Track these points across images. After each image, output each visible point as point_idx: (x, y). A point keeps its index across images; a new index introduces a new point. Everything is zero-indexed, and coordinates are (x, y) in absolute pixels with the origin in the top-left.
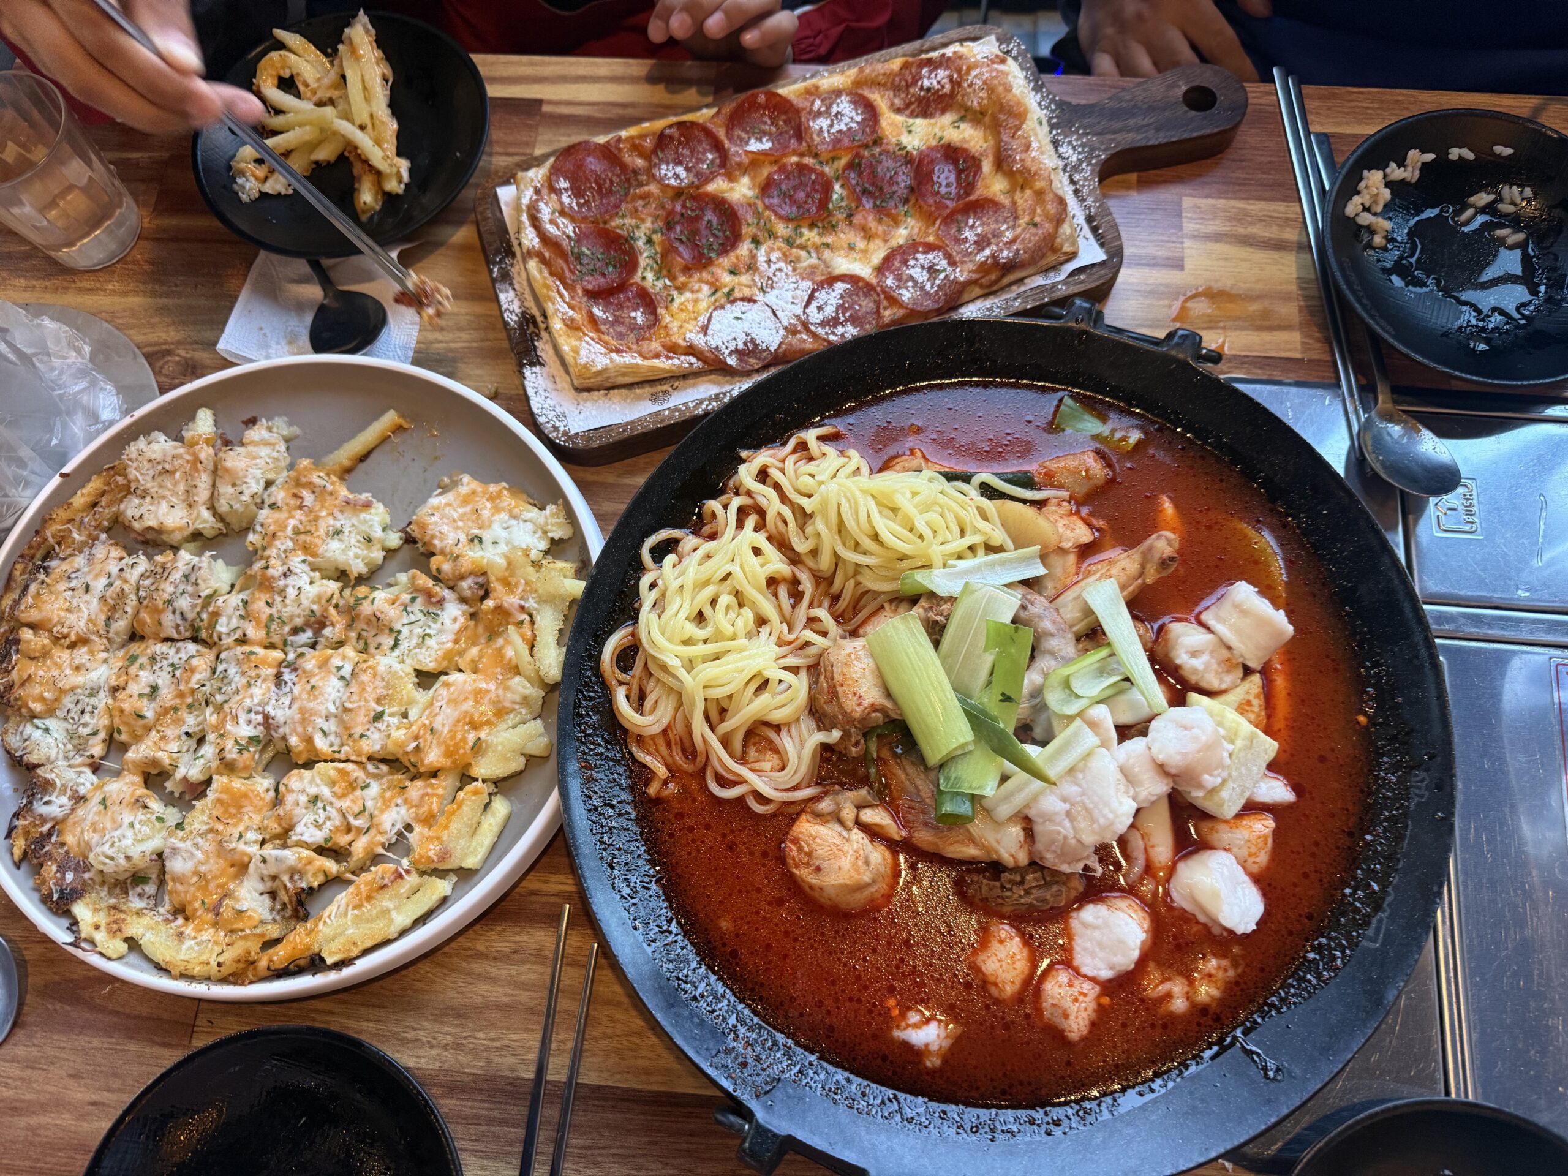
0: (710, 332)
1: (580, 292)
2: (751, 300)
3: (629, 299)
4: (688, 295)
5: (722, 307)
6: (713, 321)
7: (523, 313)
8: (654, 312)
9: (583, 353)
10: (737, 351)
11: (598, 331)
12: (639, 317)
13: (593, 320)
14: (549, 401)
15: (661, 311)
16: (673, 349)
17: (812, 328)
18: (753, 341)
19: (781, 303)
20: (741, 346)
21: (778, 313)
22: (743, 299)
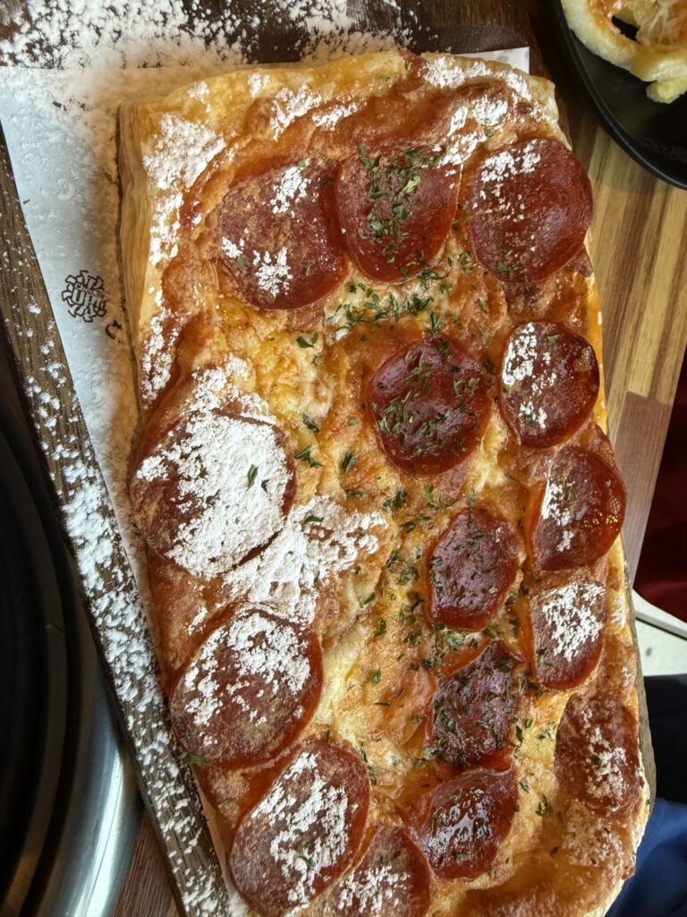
0: (224, 422)
1: (336, 153)
2: (288, 501)
3: (314, 254)
4: (311, 374)
5: (280, 442)
6: (250, 428)
7: (303, 35)
8: (282, 302)
9: (188, 130)
10: (175, 477)
11: (242, 174)
12: (273, 273)
13: (267, 166)
14: (87, 36)
15: (283, 315)
16: (188, 338)
17: (217, 635)
18: (197, 512)
19: (277, 564)
20: (185, 488)
21: (256, 561)
22: (292, 485)
